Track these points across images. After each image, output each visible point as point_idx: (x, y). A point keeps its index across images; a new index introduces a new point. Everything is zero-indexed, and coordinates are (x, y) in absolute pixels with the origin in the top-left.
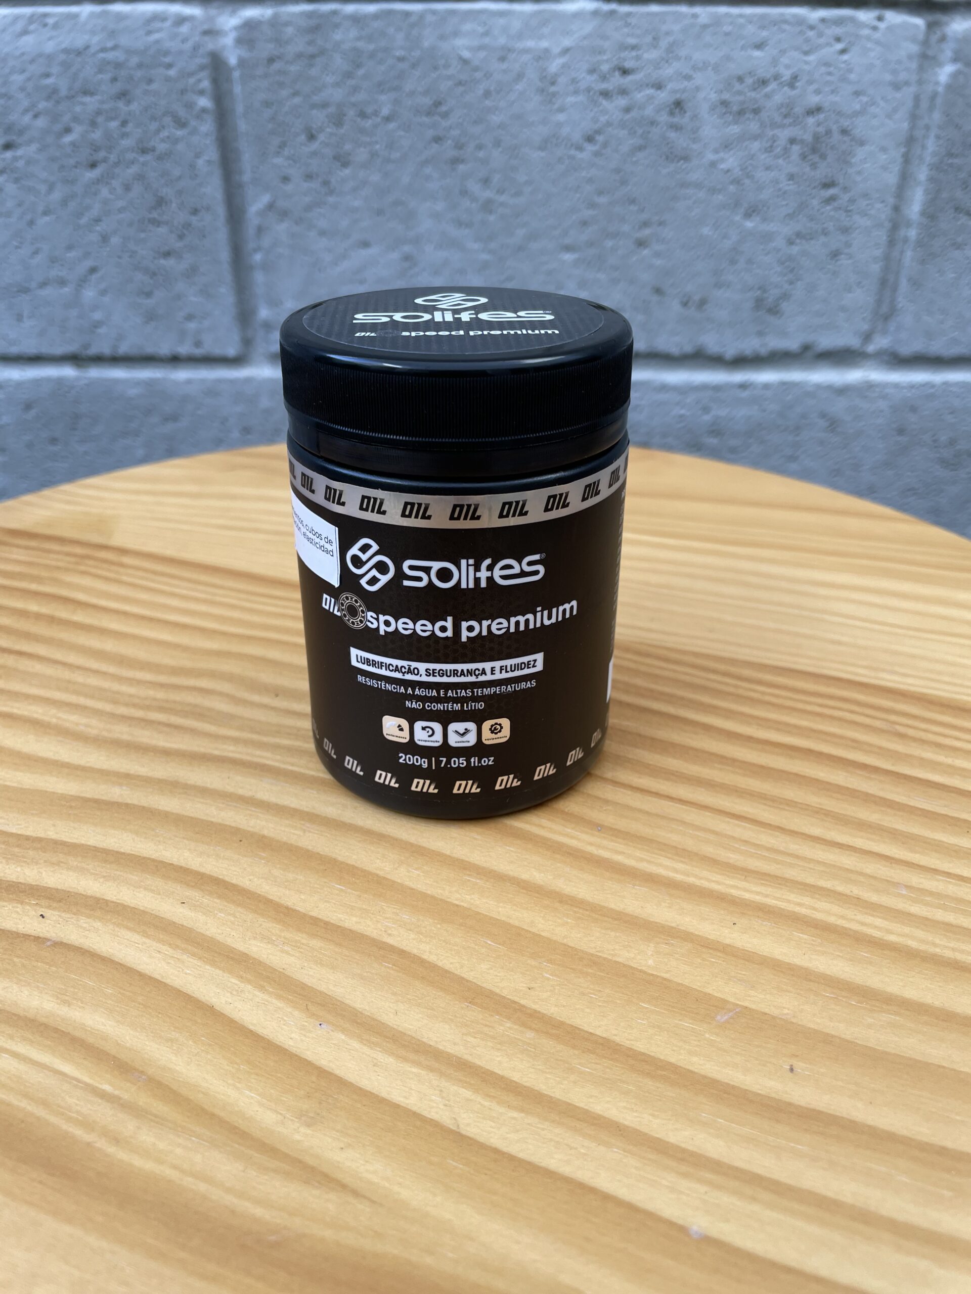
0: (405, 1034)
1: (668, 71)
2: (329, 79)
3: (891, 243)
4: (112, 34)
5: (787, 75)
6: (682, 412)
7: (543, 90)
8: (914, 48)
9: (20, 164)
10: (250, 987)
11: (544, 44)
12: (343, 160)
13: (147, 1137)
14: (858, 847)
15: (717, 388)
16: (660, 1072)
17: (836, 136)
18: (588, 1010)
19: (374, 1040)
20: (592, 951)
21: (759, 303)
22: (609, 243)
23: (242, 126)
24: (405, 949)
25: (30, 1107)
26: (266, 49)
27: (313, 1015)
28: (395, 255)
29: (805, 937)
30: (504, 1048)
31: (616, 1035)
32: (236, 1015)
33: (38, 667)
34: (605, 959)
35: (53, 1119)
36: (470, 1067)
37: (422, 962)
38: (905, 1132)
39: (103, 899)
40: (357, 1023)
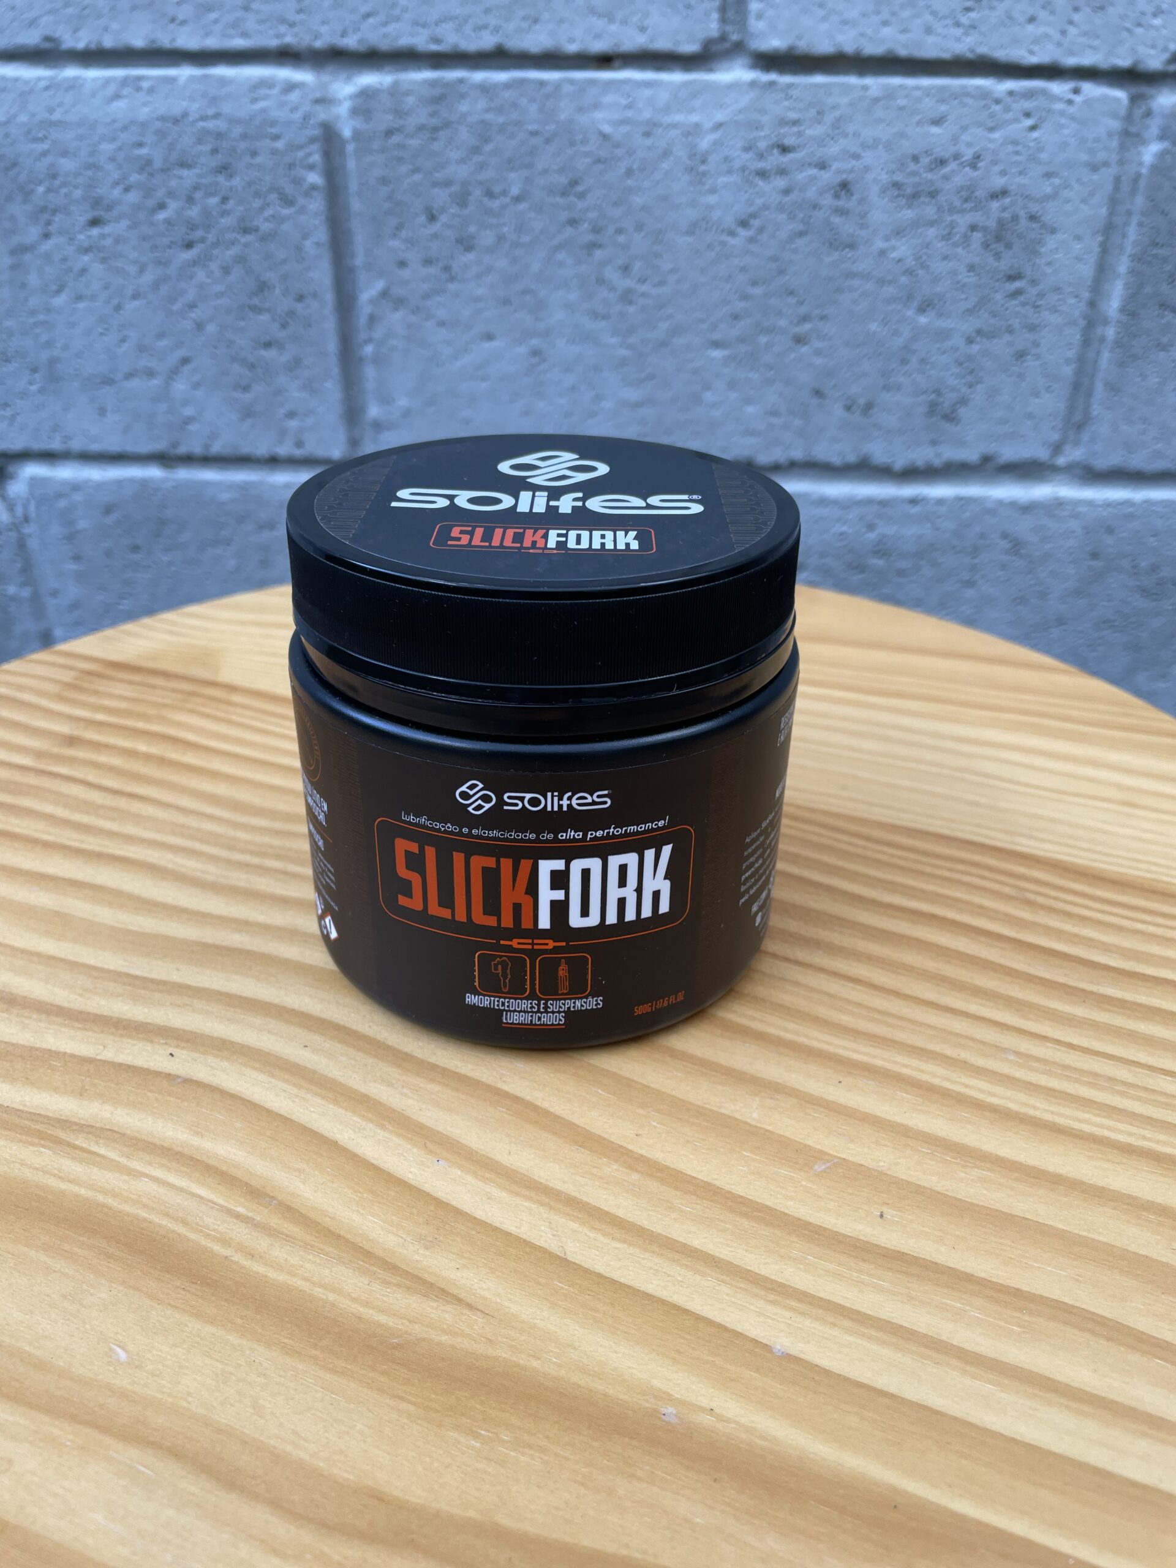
0: (517, 1172)
1: (833, 149)
2: (454, 155)
3: (1086, 342)
4: (214, 100)
5: (968, 154)
6: (844, 529)
7: (692, 169)
8: (1115, 125)
9: (108, 242)
10: (370, 1125)
11: (694, 118)
12: (466, 244)
13: (279, 1252)
14: (971, 1012)
15: (883, 503)
16: (755, 1213)
17: (1024, 223)
18: (691, 1156)
19: (487, 1175)
20: (699, 1103)
21: (932, 409)
22: (763, 339)
23: (356, 205)
24: (519, 1095)
25: (171, 1225)
26: (384, 120)
27: (431, 1152)
28: (522, 350)
29: (909, 1096)
30: (610, 1187)
31: (716, 1179)
32: (358, 1151)
33: (150, 810)
34: (711, 1110)
35: (193, 1236)
36: (578, 1202)
37: (535, 1108)
38: (983, 1275)
39: (230, 1041)
40: (473, 1161)
